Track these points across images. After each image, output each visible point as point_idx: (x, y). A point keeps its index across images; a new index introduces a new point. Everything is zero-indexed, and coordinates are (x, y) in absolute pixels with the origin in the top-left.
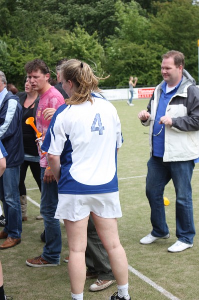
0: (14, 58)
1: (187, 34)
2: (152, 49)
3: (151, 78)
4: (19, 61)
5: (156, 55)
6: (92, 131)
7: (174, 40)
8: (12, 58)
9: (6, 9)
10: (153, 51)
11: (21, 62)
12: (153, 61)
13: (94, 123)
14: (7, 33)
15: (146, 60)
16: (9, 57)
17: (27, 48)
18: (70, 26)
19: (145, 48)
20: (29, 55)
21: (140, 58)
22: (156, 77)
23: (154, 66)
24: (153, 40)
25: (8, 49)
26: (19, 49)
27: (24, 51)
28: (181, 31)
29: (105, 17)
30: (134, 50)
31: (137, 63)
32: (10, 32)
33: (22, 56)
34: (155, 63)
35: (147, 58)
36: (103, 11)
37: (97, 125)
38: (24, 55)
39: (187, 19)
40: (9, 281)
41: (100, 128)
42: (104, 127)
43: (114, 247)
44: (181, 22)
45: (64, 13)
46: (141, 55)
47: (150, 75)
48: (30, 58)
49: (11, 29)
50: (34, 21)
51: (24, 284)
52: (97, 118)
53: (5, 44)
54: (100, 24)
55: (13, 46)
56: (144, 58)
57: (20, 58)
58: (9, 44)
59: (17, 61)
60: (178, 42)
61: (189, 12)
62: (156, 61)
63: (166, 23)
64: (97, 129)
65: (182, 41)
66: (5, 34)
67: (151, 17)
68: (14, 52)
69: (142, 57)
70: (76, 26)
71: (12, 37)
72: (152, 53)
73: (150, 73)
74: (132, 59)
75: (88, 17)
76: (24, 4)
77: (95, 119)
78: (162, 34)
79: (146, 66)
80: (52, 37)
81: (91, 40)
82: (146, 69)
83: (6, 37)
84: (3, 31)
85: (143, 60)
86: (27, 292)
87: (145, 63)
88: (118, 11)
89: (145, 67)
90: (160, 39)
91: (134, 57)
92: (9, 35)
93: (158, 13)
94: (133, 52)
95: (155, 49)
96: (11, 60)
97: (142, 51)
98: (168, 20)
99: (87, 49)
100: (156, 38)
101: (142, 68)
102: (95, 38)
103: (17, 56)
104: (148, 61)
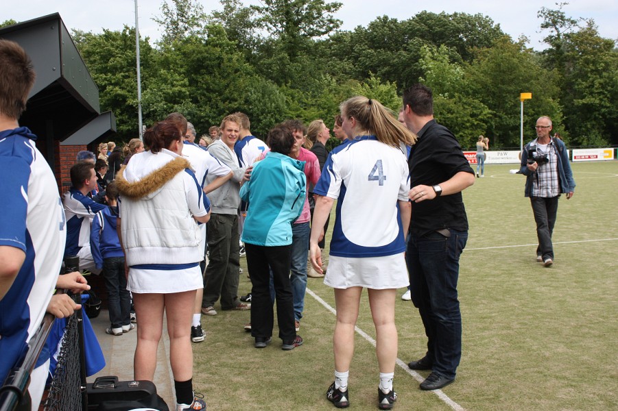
0: (293, 113)
1: (512, 88)
2: (465, 103)
3: (463, 140)
4: (298, 116)
5: (469, 111)
6: (369, 179)
7: (494, 93)
8: (290, 112)
9: (286, 55)
10: (466, 107)
11: (301, 117)
12: (466, 119)
13: (374, 170)
14: (286, 82)
15: (457, 117)
16: (288, 111)
17: (310, 101)
19: (455, 103)
20: (312, 108)
21: (450, 115)
22: (469, 138)
23: (468, 124)
24: (468, 94)
25: (287, 102)
26: (300, 101)
27: (306, 105)
28: (503, 82)
30: (442, 104)
31: (445, 121)
32: (290, 81)
33: (303, 111)
34: (468, 121)
35: (458, 115)
37: (376, 174)
38: (305, 109)
39: (512, 69)
40: (241, 356)
41: (380, 178)
42: (385, 177)
43: (384, 323)
44: (504, 72)
46: (450, 111)
47: (461, 136)
48: (313, 113)
49: (292, 78)
50: (319, 69)
51: (257, 360)
52: (378, 165)
53: (283, 95)
55: (293, 98)
56: (454, 115)
57: (301, 113)
58: (287, 95)
59: (296, 117)
60: (499, 97)
61: (515, 60)
62: (471, 119)
63: (485, 72)
64: (376, 178)
65: (504, 95)
66: (284, 84)
67: (465, 65)
68: (294, 105)
69: (452, 114)
70: (370, 75)
71: (292, 87)
72: (464, 109)
73: (461, 133)
74: (439, 116)
77: (375, 165)
78: (479, 86)
79: (457, 124)
81: (388, 92)
82: (457, 128)
83: (285, 88)
84: (281, 80)
85: (452, 118)
86: (258, 368)
87: (455, 121)
88: (423, 58)
89: (455, 126)
90: (475, 92)
91: (441, 114)
92: (289, 85)
93: (475, 61)
94: (441, 107)
95: (470, 105)
96: (290, 115)
97: (452, 106)
98: (486, 68)
100: (471, 91)
101: (451, 127)
102: (393, 90)
103: (297, 110)
104: (459, 119)
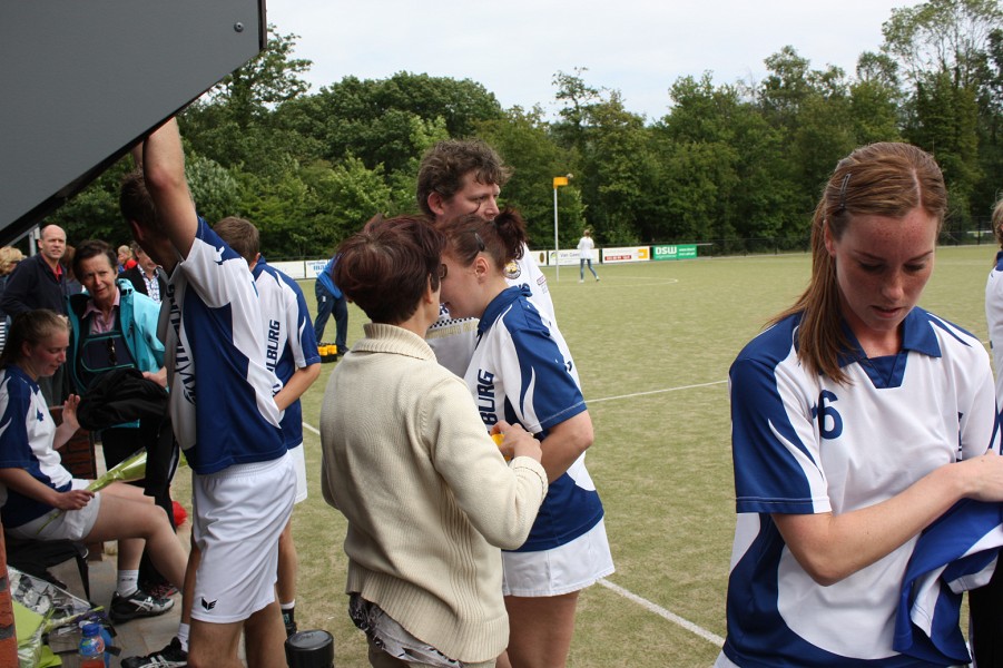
0: (248, 205)
4: (255, 209)
8: (244, 204)
9: (236, 124)
11: (258, 210)
14: (238, 164)
16: (240, 201)
17: (269, 189)
18: (335, 154)
20: (272, 198)
25: (237, 189)
26: (256, 188)
27: (263, 193)
29: (385, 142)
32: (242, 162)
33: (260, 201)
36: (382, 133)
38: (263, 199)
45: (321, 136)
48: (273, 204)
49: (244, 158)
53: (233, 180)
54: (377, 151)
55: (246, 185)
57: (258, 205)
58: (238, 180)
59: (252, 210)
66: (234, 166)
68: (248, 194)
70: (347, 154)
71: (245, 170)
75: (359, 142)
76: (264, 117)
80: (308, 171)
81: (372, 177)
83: (235, 170)
84: (230, 161)
88: (415, 133)
92: (241, 166)
96: (243, 208)
99: (365, 191)
102: (379, 174)
103: (252, 200)
